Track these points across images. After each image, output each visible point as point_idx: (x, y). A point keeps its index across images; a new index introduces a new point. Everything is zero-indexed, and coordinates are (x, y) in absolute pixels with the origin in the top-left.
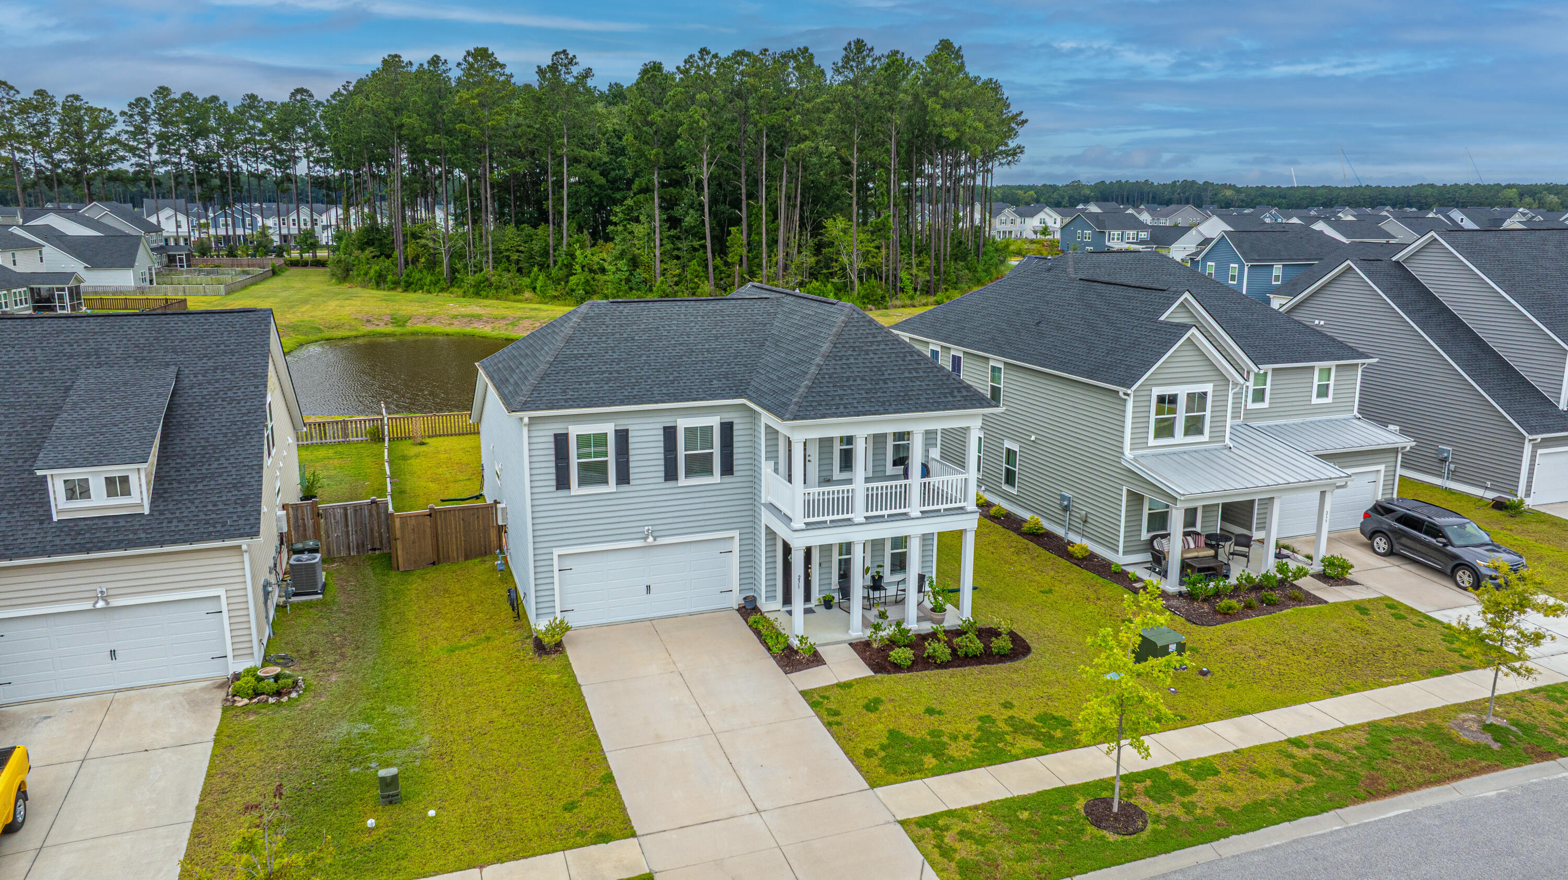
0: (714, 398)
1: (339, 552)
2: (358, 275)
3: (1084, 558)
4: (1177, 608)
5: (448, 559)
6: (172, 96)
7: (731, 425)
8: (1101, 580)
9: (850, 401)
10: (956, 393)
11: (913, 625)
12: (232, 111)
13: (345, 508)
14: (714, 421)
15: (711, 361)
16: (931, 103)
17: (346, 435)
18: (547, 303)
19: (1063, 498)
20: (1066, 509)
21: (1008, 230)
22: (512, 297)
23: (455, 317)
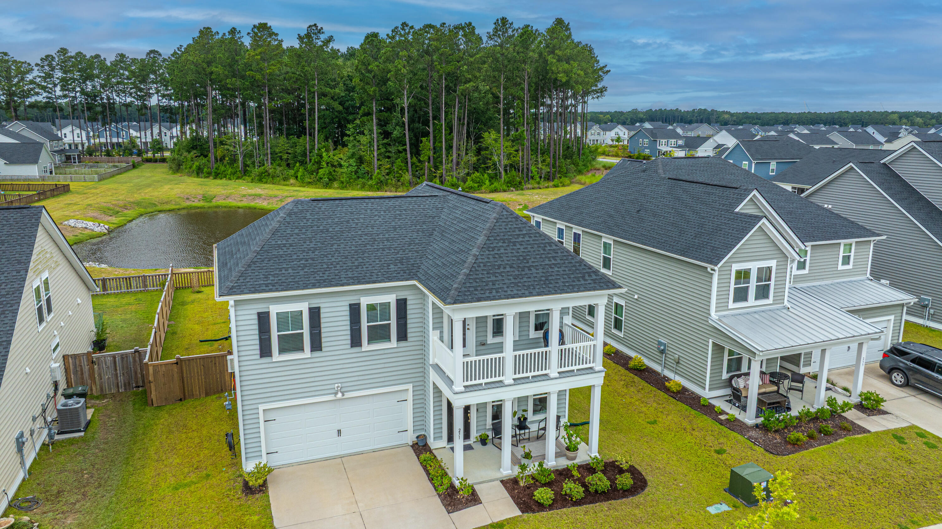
0: (390, 280)
1: (110, 389)
2: (186, 168)
3: (678, 392)
4: (756, 439)
5: (192, 396)
6: (69, 54)
7: (405, 300)
8: (693, 412)
9: (501, 285)
10: (587, 277)
11: (552, 463)
12: (109, 64)
13: (114, 357)
14: (391, 299)
15: (389, 249)
16: (550, 58)
17: (145, 286)
18: (304, 187)
19: (660, 343)
20: (662, 352)
21: (595, 139)
22: (282, 182)
23: (244, 196)
